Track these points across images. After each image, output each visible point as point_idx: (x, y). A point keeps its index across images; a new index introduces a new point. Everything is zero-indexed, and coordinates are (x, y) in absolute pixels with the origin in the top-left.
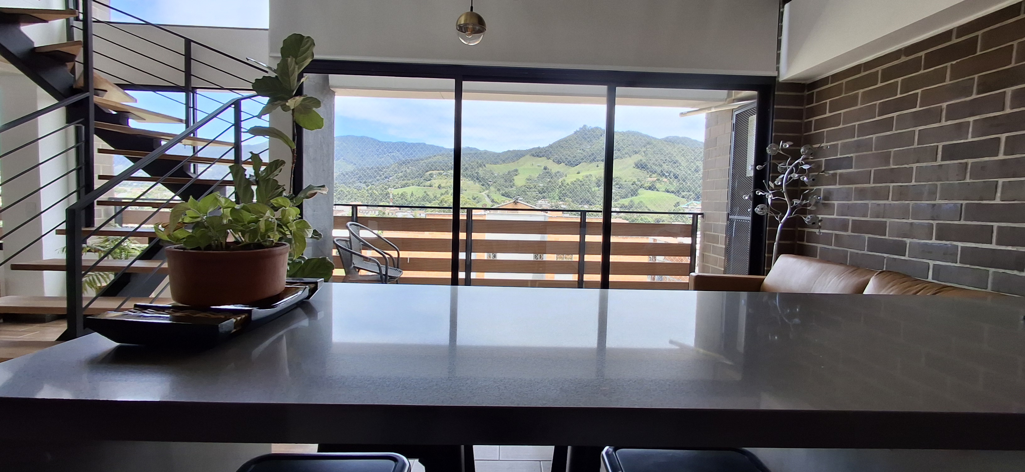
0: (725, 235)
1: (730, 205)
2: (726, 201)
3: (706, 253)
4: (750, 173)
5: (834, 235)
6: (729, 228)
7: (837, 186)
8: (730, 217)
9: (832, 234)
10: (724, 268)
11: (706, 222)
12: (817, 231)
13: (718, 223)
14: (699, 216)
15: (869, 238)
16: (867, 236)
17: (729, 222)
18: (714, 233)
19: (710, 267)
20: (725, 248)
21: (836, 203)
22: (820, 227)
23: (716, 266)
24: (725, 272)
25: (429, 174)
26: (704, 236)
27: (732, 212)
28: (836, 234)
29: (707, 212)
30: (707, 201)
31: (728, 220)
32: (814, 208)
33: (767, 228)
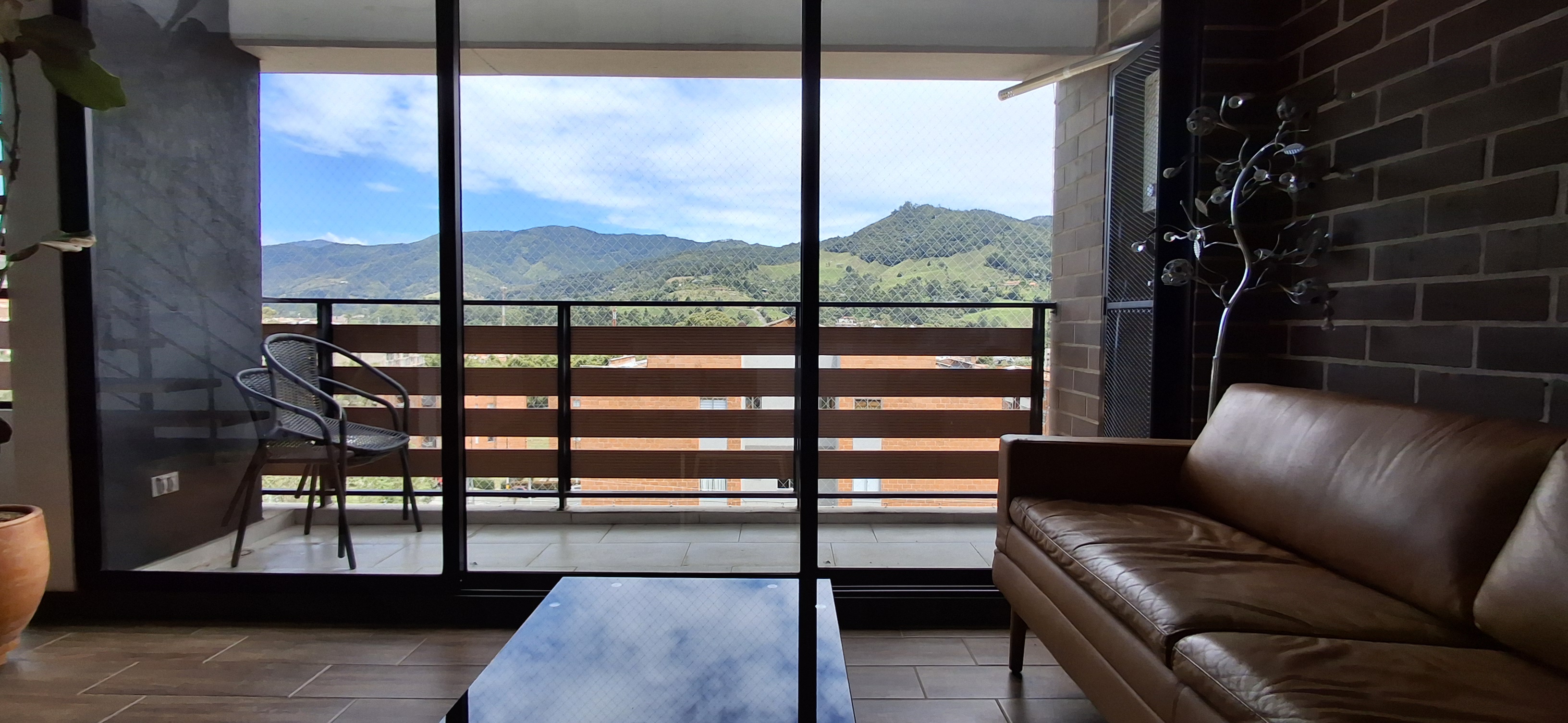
0: (1099, 347)
1: (1108, 278)
2: (1101, 272)
3: (1063, 389)
4: (1151, 203)
5: (1369, 333)
6: (1107, 333)
7: (1376, 203)
8: (1111, 305)
9: (1364, 328)
10: (1099, 421)
11: (1062, 322)
12: (1323, 323)
13: (1084, 322)
14: (1048, 311)
15: (1482, 330)
16: (1475, 326)
17: (1107, 317)
18: (1076, 345)
19: (1071, 417)
20: (1100, 375)
21: (1372, 247)
22: (1331, 314)
23: (1083, 416)
24: (1101, 431)
25: (673, 282)
26: (1058, 352)
27: (1114, 294)
28: (1376, 330)
29: (1063, 300)
30: (1063, 277)
31: (1105, 314)
32: (1313, 264)
33: (1194, 324)
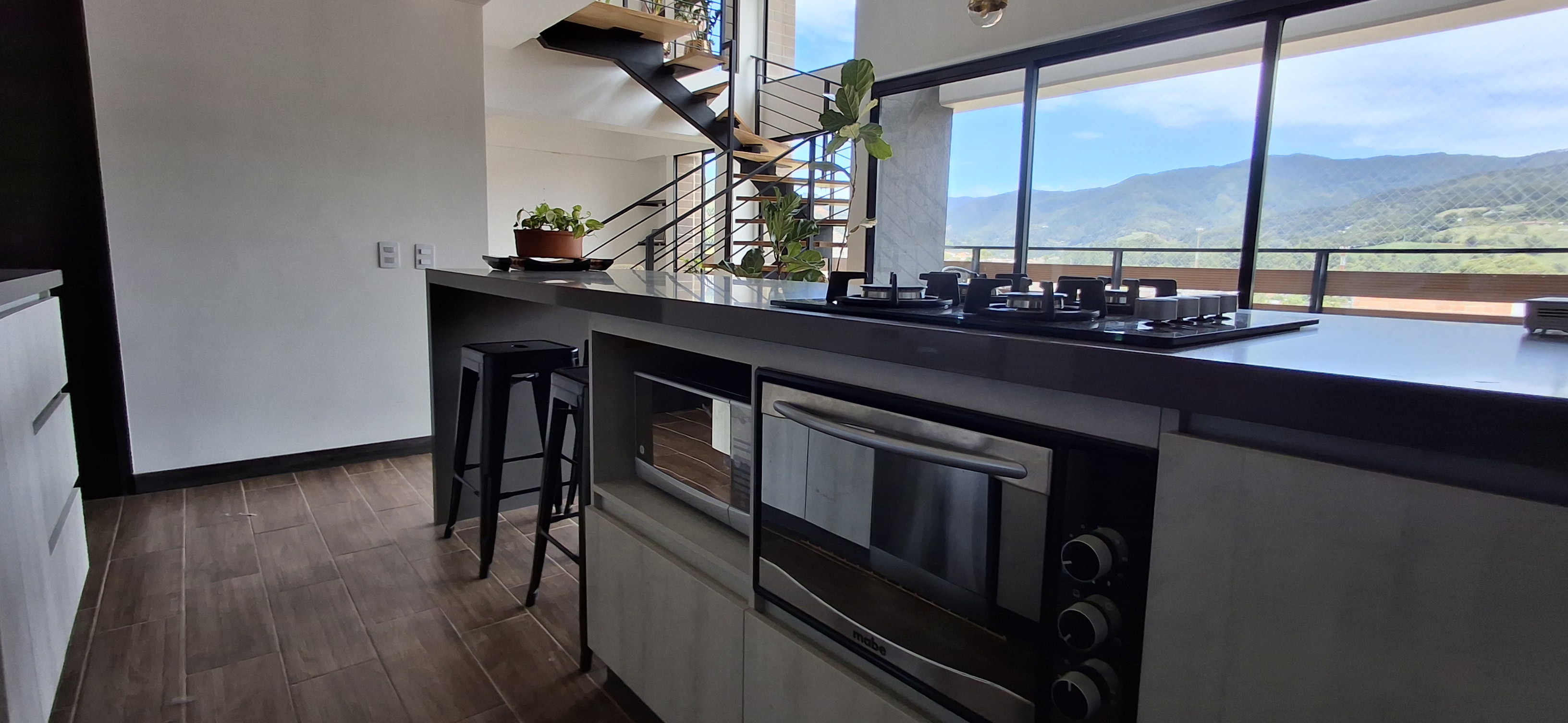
25: (1446, 217)
